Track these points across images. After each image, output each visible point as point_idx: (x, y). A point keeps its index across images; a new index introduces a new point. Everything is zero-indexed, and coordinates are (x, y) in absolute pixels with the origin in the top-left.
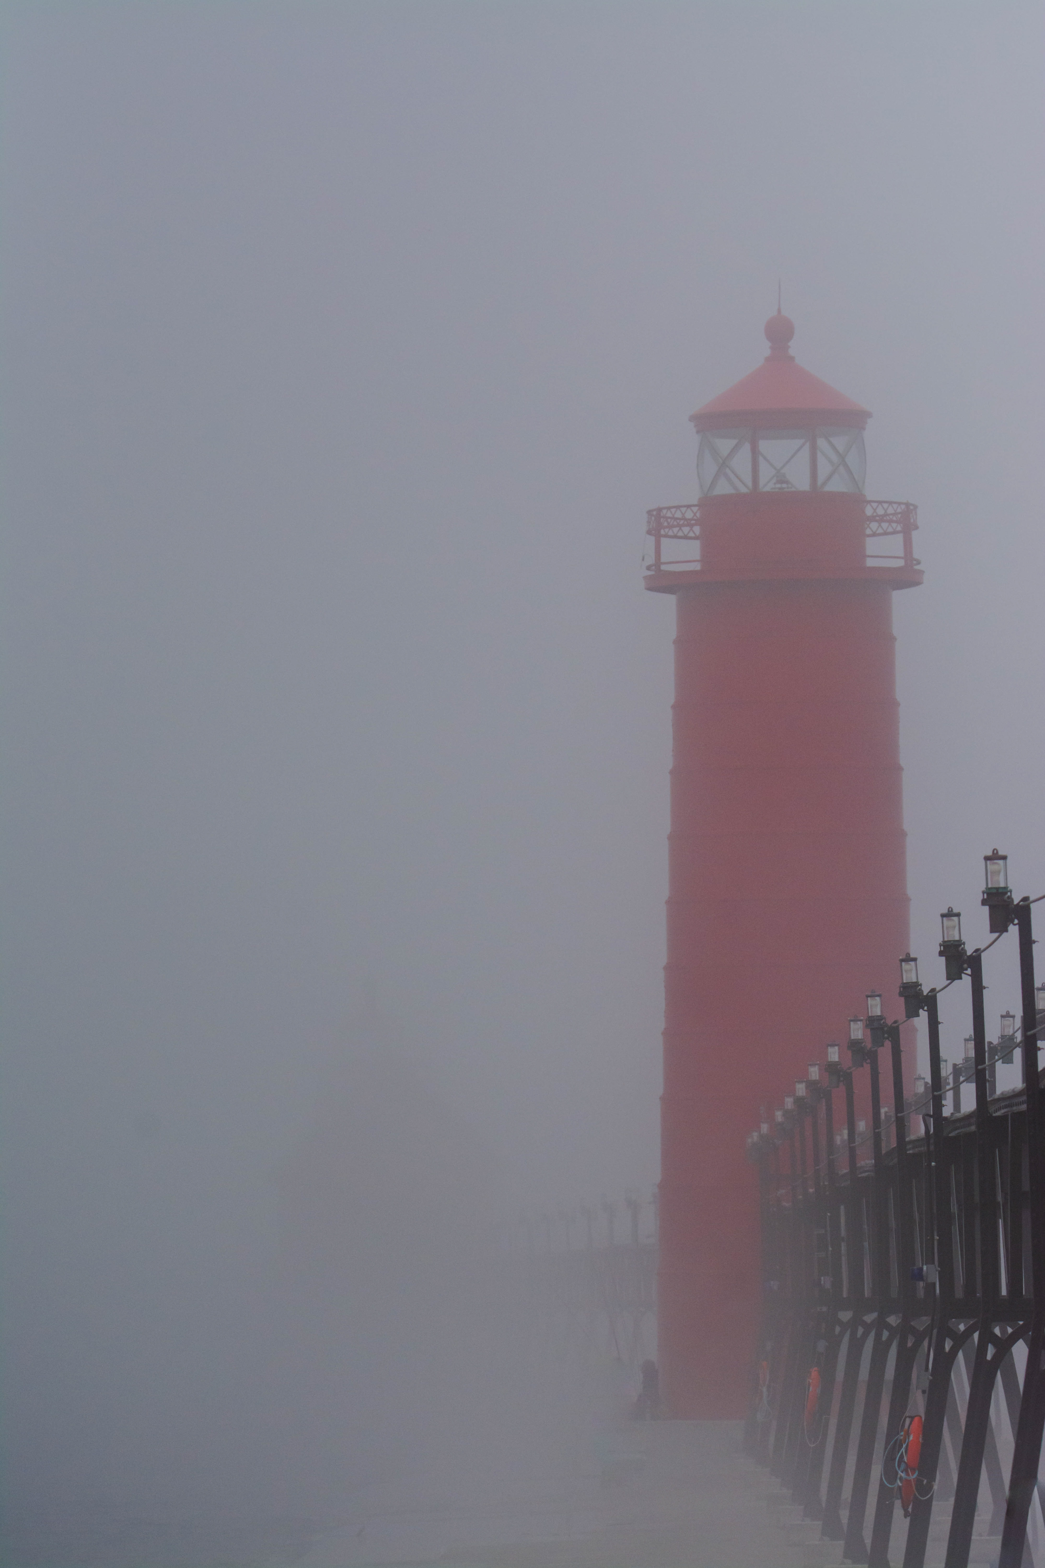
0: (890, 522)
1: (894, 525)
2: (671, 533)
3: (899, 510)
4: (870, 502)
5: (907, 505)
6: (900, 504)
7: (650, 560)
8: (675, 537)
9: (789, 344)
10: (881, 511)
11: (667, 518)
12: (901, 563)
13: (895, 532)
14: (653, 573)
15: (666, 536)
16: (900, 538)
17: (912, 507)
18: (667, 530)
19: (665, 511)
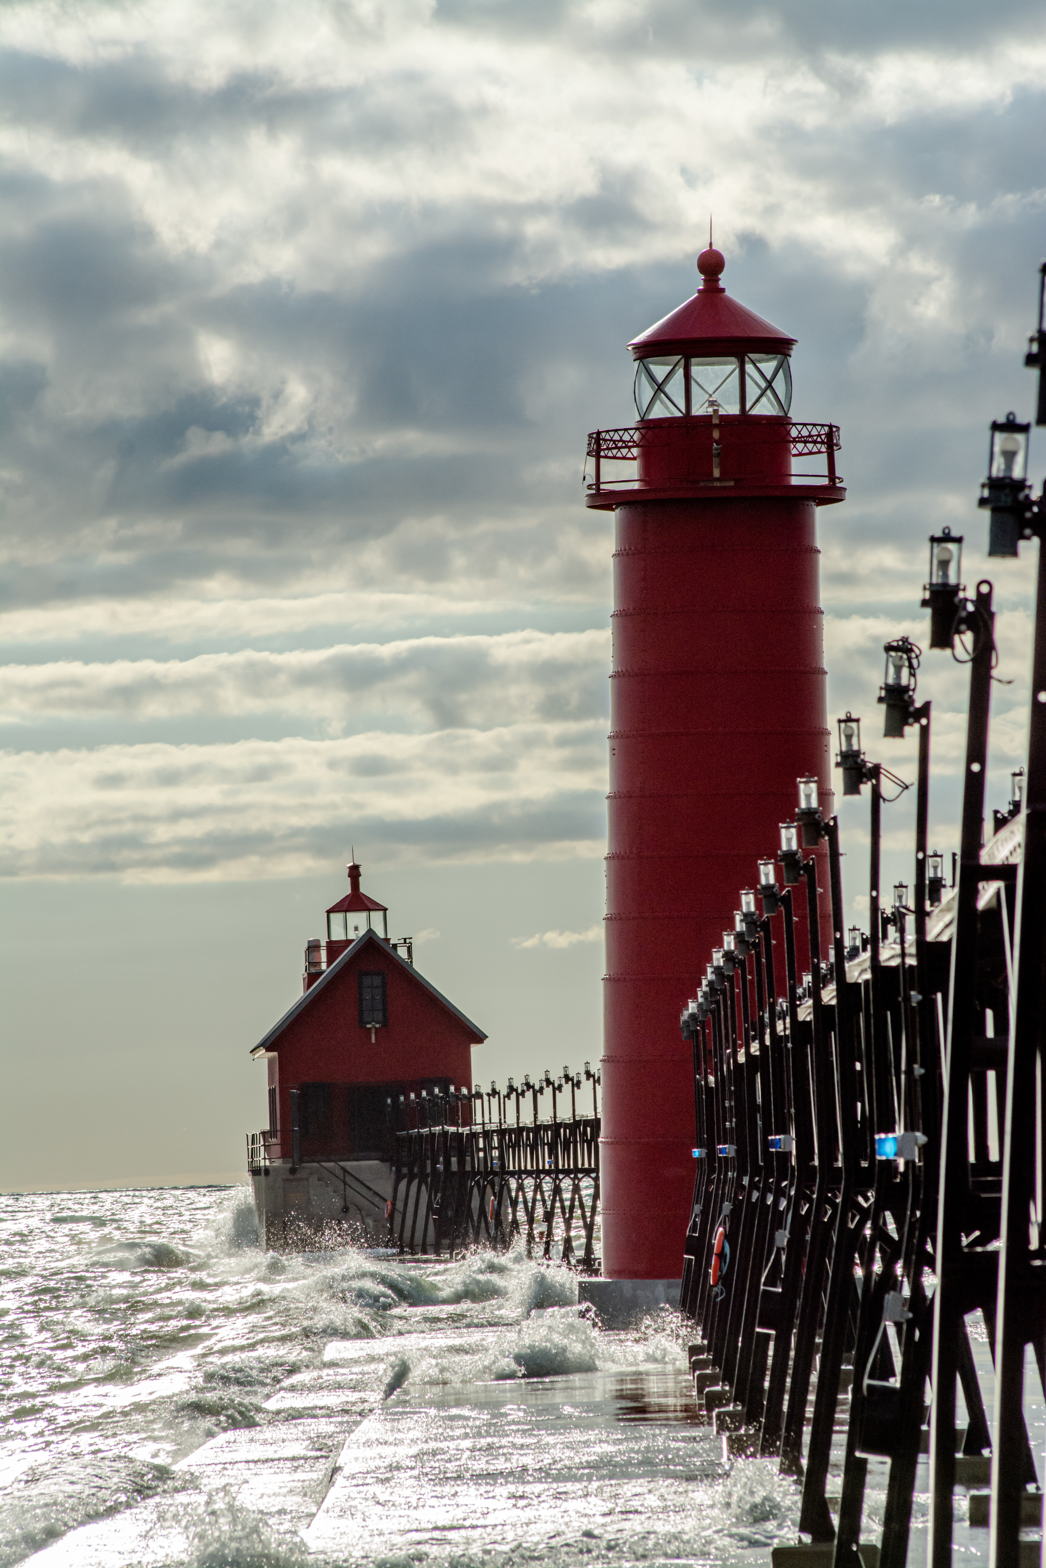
0: (815, 442)
1: (819, 446)
2: (610, 454)
3: (823, 432)
4: (794, 424)
5: (831, 427)
6: (823, 425)
7: (591, 480)
8: (614, 457)
9: (720, 276)
10: (805, 433)
11: (605, 440)
12: (825, 481)
13: (819, 452)
14: (594, 492)
15: (606, 457)
16: (824, 457)
17: (834, 429)
18: (606, 452)
19: (603, 434)
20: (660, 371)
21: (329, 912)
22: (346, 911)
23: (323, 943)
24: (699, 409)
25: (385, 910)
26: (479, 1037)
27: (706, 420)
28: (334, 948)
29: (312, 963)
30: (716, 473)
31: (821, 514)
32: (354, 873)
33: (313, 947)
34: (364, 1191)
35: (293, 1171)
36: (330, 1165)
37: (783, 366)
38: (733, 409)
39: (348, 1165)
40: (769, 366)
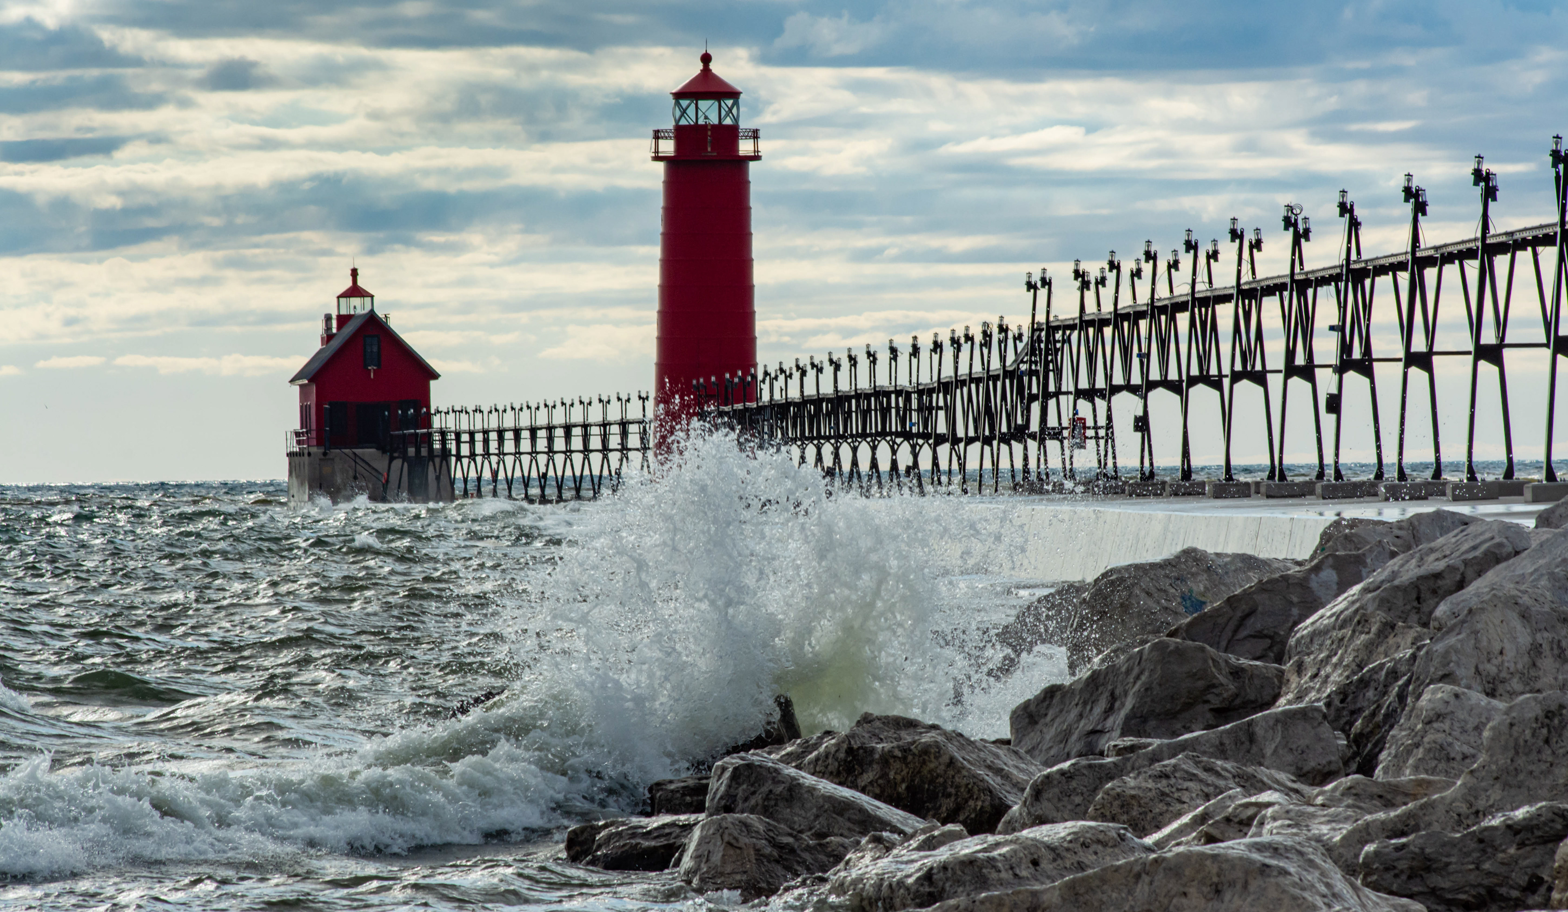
0: (749, 136)
1: (751, 138)
2: (662, 140)
3: (752, 132)
4: (740, 128)
5: (756, 129)
6: (752, 128)
7: (654, 149)
8: (664, 141)
10: (745, 132)
11: (660, 133)
12: (753, 153)
13: (751, 141)
14: (655, 155)
15: (660, 141)
16: (753, 143)
17: (758, 130)
18: (660, 139)
19: (660, 130)
20: (684, 103)
21: (338, 297)
22: (350, 296)
23: (334, 316)
24: (701, 121)
25: (372, 297)
26: (435, 376)
27: (706, 126)
28: (343, 320)
29: (328, 328)
30: (709, 149)
31: (752, 165)
32: (354, 273)
33: (328, 318)
34: (367, 467)
35: (325, 454)
36: (347, 451)
37: (736, 103)
38: (716, 122)
39: (357, 451)
40: (730, 102)
